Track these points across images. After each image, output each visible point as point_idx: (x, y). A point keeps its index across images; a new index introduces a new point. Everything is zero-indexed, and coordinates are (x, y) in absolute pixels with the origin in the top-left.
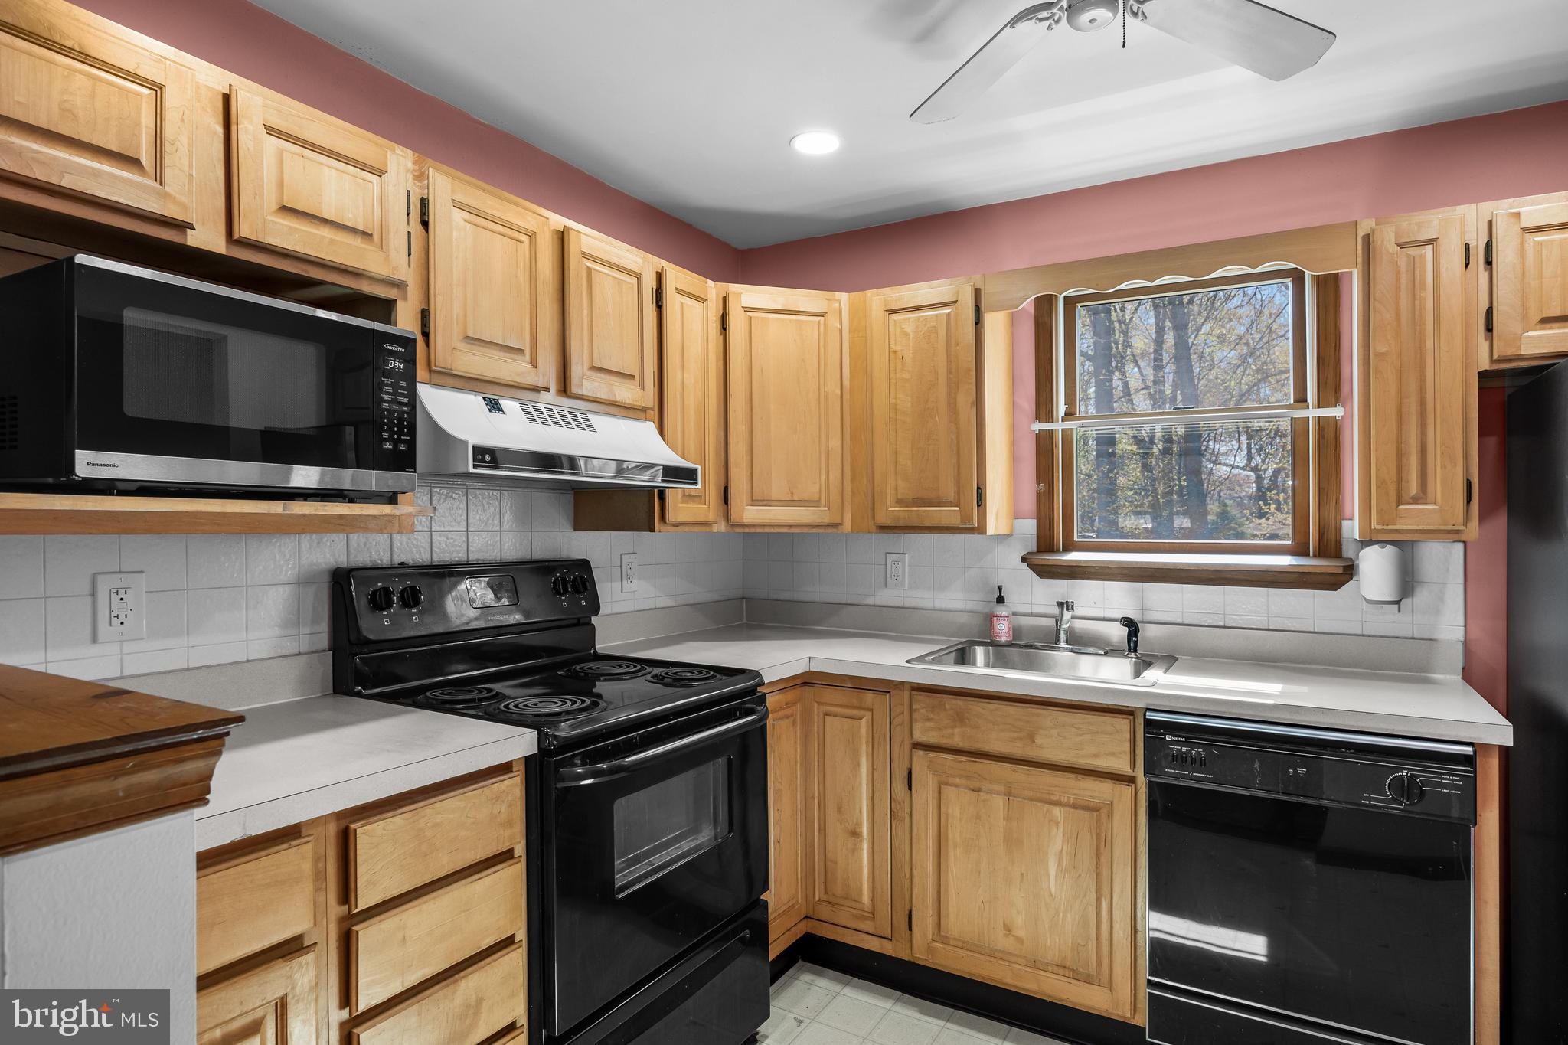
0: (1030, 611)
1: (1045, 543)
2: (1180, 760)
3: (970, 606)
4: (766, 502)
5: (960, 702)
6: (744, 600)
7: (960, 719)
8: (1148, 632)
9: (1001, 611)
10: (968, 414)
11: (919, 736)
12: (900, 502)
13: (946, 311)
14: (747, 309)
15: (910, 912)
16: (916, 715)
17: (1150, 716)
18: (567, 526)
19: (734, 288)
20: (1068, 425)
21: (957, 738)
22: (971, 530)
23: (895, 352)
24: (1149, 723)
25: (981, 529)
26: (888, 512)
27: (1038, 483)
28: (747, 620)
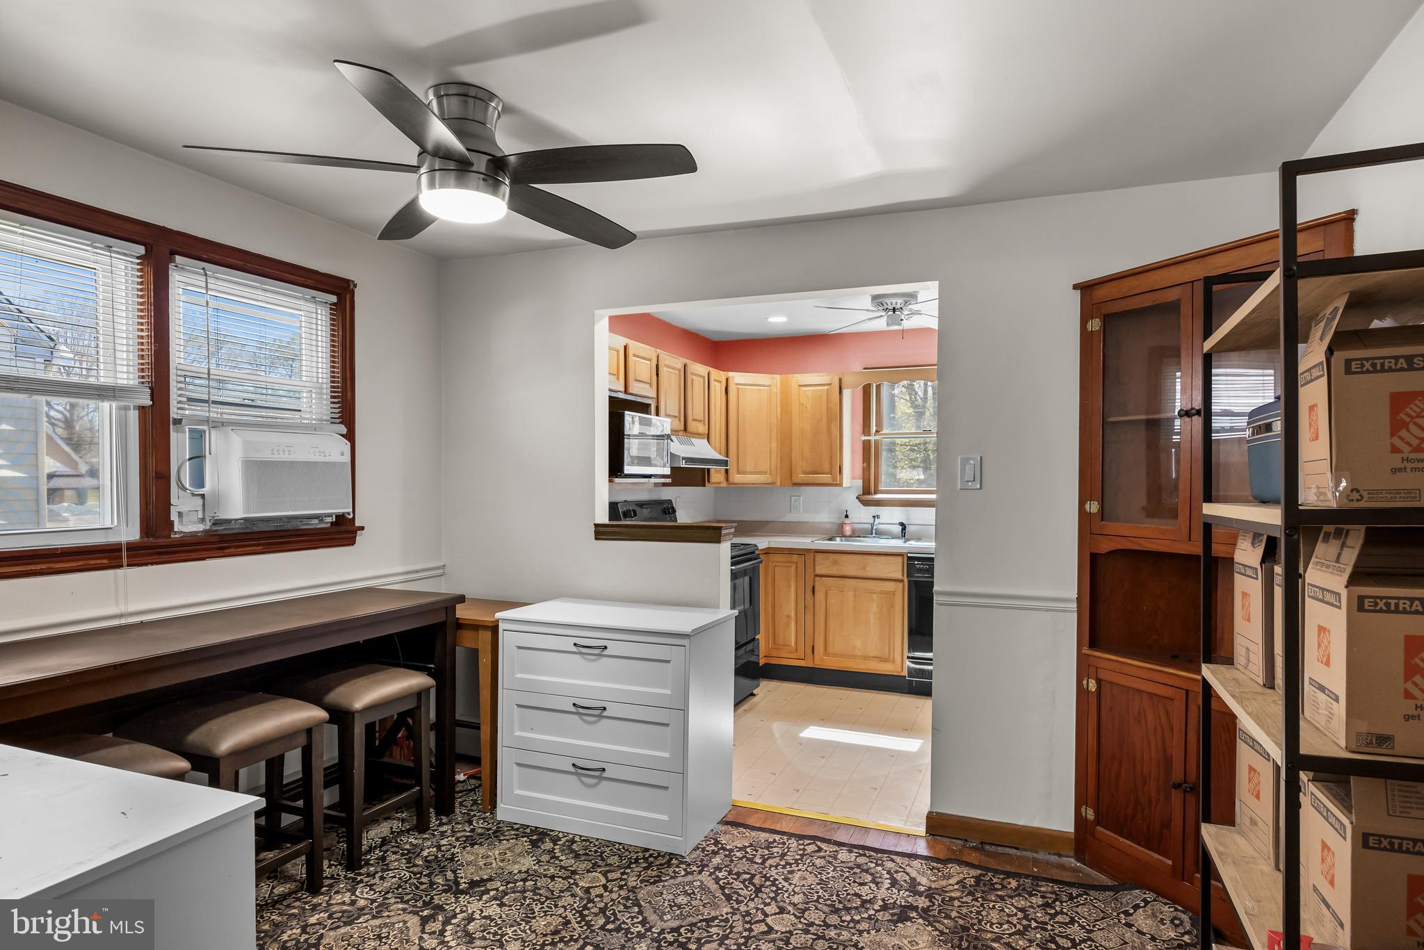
0: (858, 521)
1: (866, 491)
3: (832, 520)
4: (744, 473)
5: (836, 556)
7: (835, 563)
8: (909, 529)
9: (847, 521)
10: (836, 432)
11: (819, 572)
12: (804, 473)
13: (826, 387)
14: (737, 384)
15: (813, 647)
16: (817, 563)
19: (731, 374)
20: (876, 438)
21: (836, 572)
22: (836, 485)
23: (802, 404)
24: (908, 559)
25: (840, 485)
26: (801, 477)
27: (864, 464)
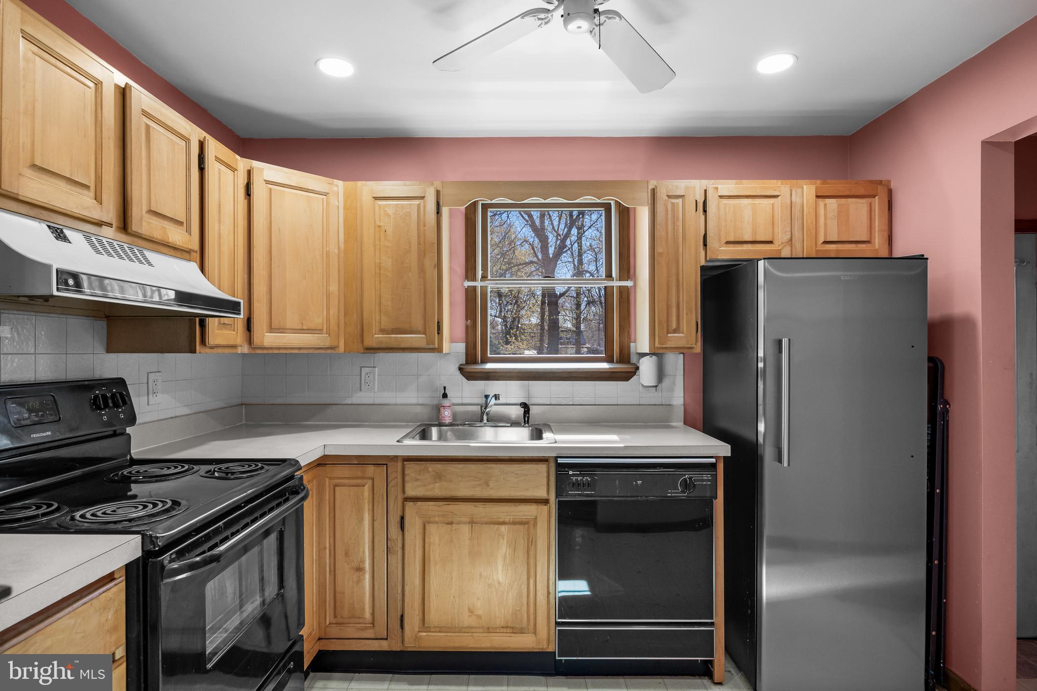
0: (461, 402)
1: (471, 358)
2: (577, 485)
3: (427, 401)
4: (282, 330)
5: (439, 466)
6: (244, 406)
7: (439, 477)
8: (534, 410)
9: (446, 402)
10: (432, 273)
11: (411, 492)
12: (383, 331)
13: (417, 202)
14: (267, 182)
15: (402, 616)
16: (407, 478)
17: (560, 461)
18: (100, 349)
19: (256, 164)
20: (483, 284)
21: (437, 490)
22: (432, 350)
23: (380, 226)
24: (560, 466)
25: (439, 350)
26: (376, 338)
27: (467, 320)
28: (246, 421)
